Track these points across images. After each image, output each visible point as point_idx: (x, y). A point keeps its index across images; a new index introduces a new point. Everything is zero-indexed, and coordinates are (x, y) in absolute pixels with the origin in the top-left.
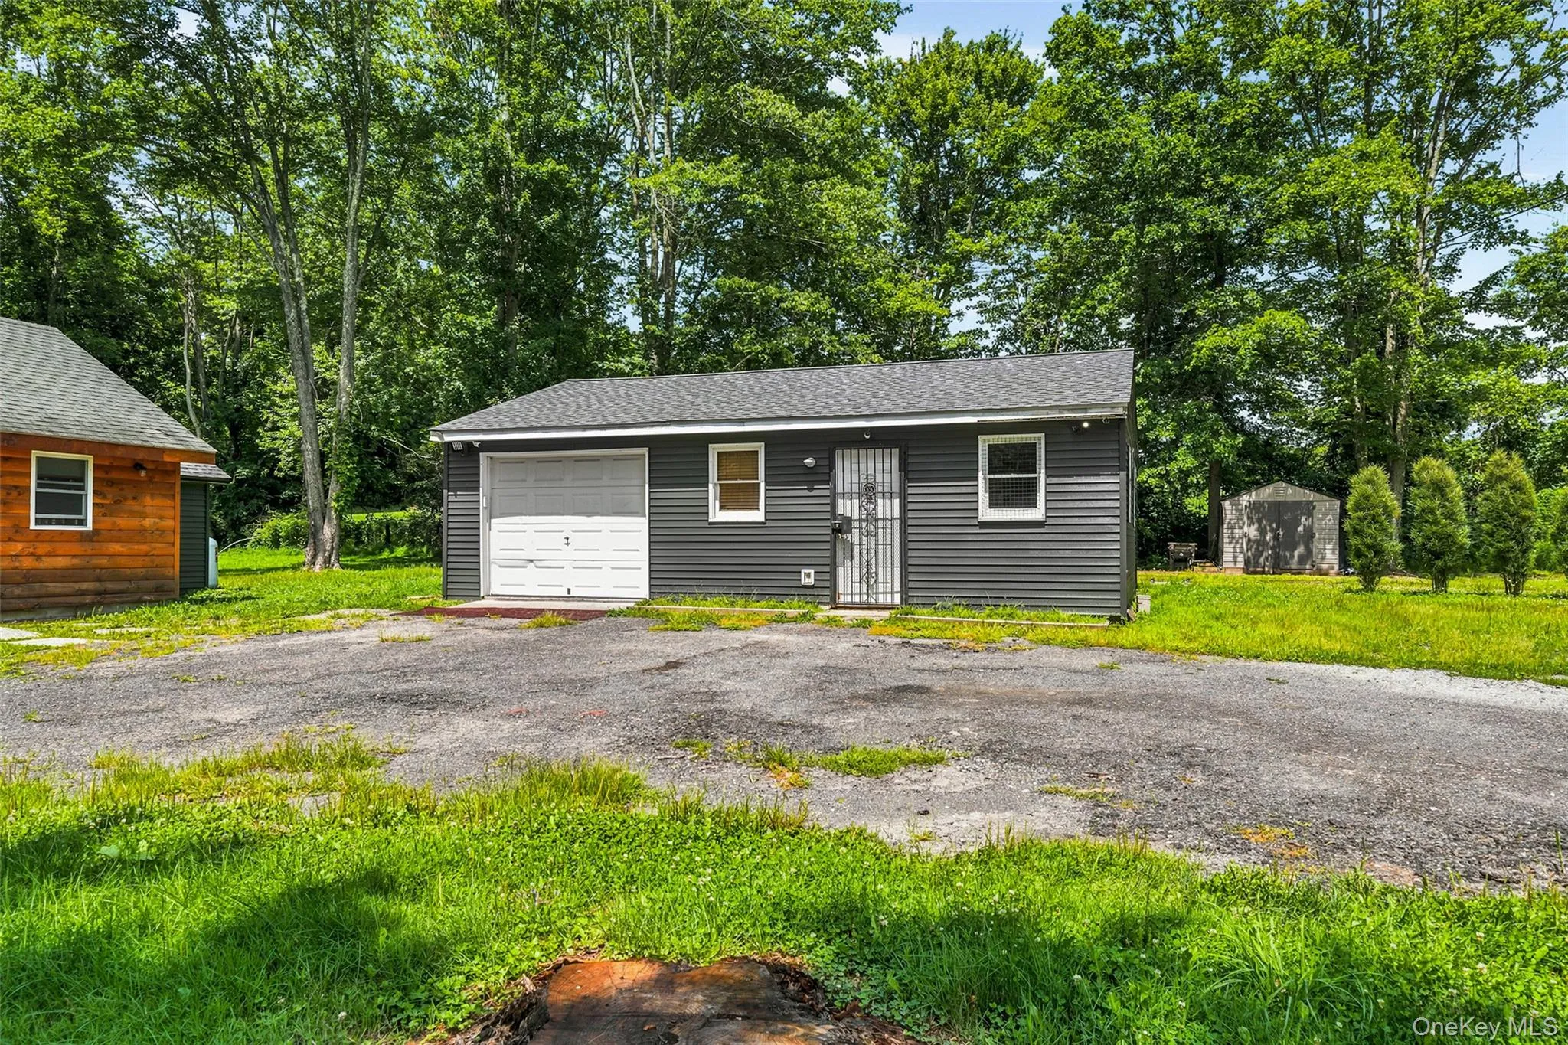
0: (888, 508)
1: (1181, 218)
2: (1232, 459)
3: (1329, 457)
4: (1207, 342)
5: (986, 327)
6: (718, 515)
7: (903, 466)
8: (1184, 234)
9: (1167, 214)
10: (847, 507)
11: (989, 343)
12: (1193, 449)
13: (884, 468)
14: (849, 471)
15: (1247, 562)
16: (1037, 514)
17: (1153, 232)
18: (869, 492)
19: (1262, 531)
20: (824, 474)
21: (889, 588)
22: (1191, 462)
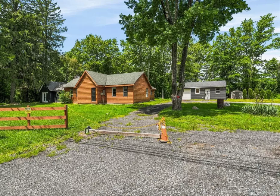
0: (209, 93)
1: (227, 64)
2: (232, 87)
3: (243, 87)
4: (230, 76)
5: (203, 73)
6: (196, 94)
7: (210, 90)
8: (227, 66)
9: (226, 64)
10: (206, 93)
11: (204, 74)
12: (228, 87)
13: (209, 90)
14: (206, 90)
15: (234, 98)
16: (220, 93)
17: (224, 66)
18: (207, 92)
19: (235, 95)
20: (204, 91)
21: (209, 98)
22: (228, 88)
